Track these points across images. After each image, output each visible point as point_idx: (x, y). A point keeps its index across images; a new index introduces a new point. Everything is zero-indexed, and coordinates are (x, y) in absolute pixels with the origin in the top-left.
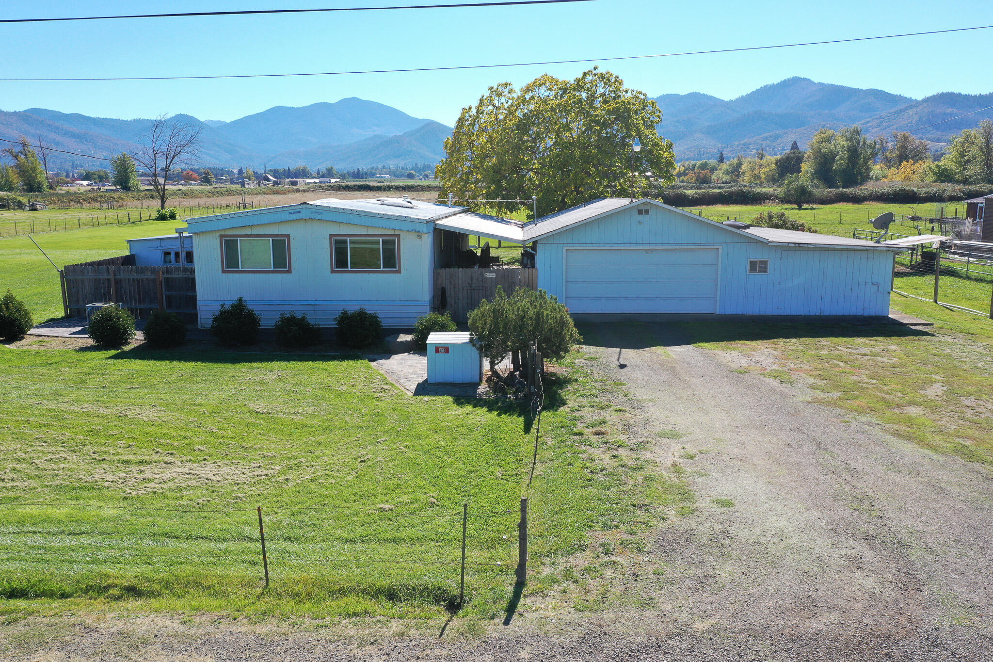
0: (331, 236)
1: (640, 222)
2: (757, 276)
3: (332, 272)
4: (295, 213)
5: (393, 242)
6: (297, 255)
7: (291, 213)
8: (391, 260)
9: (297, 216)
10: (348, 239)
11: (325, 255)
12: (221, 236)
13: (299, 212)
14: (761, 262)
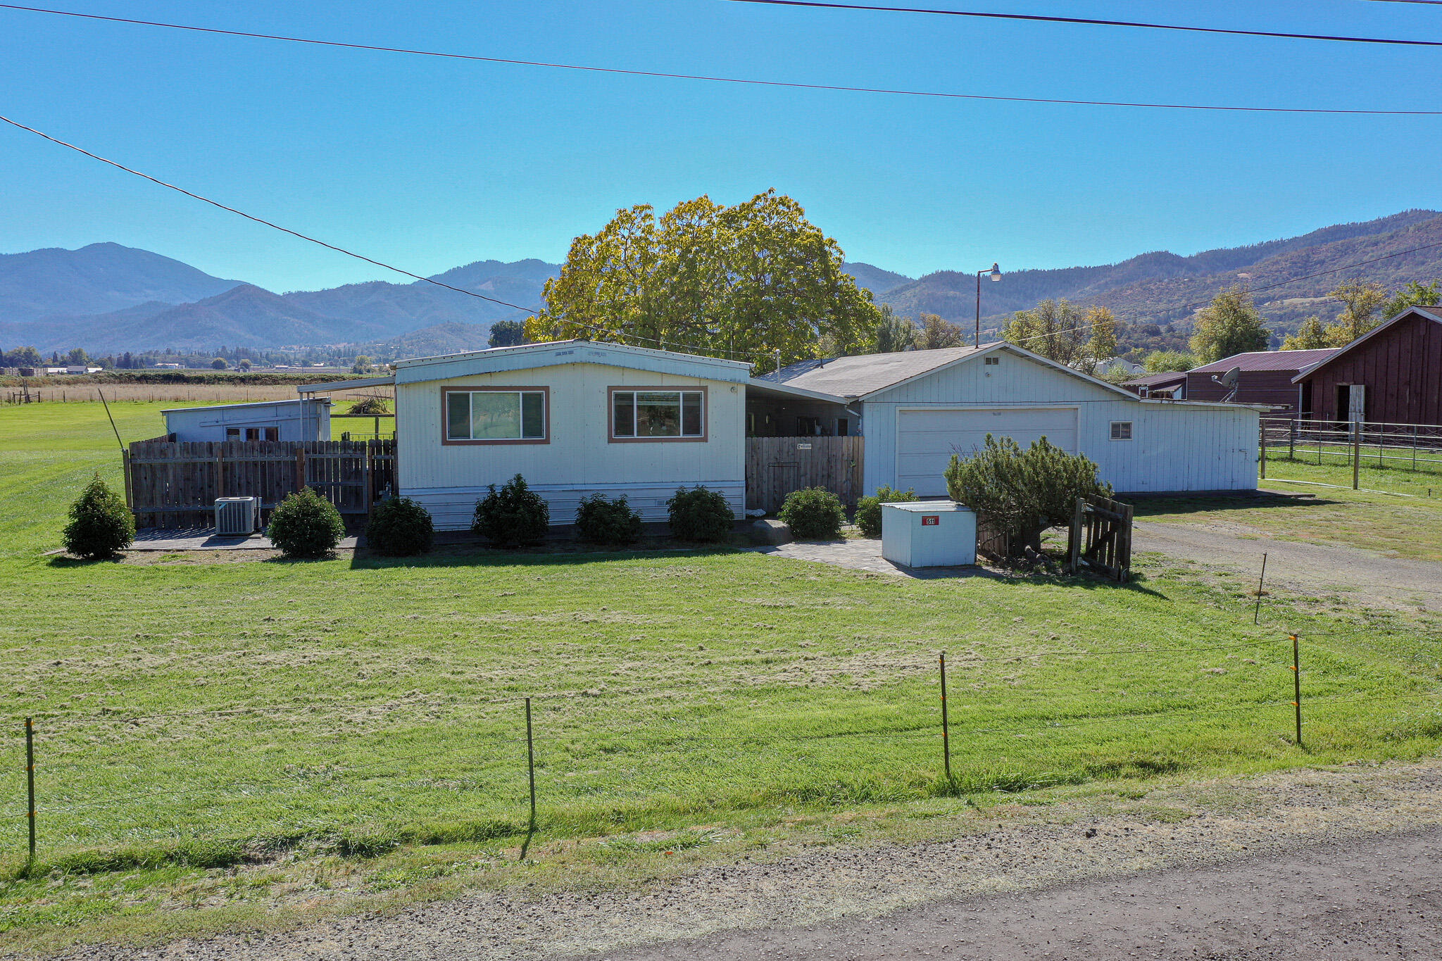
0: (610, 388)
1: (988, 375)
2: (1121, 443)
3: (611, 440)
4: (565, 353)
5: (698, 397)
6: (558, 416)
7: (558, 354)
8: (694, 426)
9: (569, 358)
10: (635, 393)
11: (600, 416)
12: (444, 389)
13: (571, 353)
14: (1123, 425)
